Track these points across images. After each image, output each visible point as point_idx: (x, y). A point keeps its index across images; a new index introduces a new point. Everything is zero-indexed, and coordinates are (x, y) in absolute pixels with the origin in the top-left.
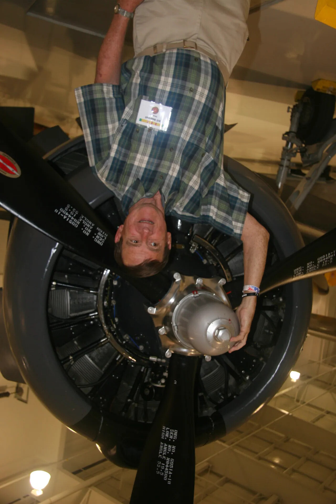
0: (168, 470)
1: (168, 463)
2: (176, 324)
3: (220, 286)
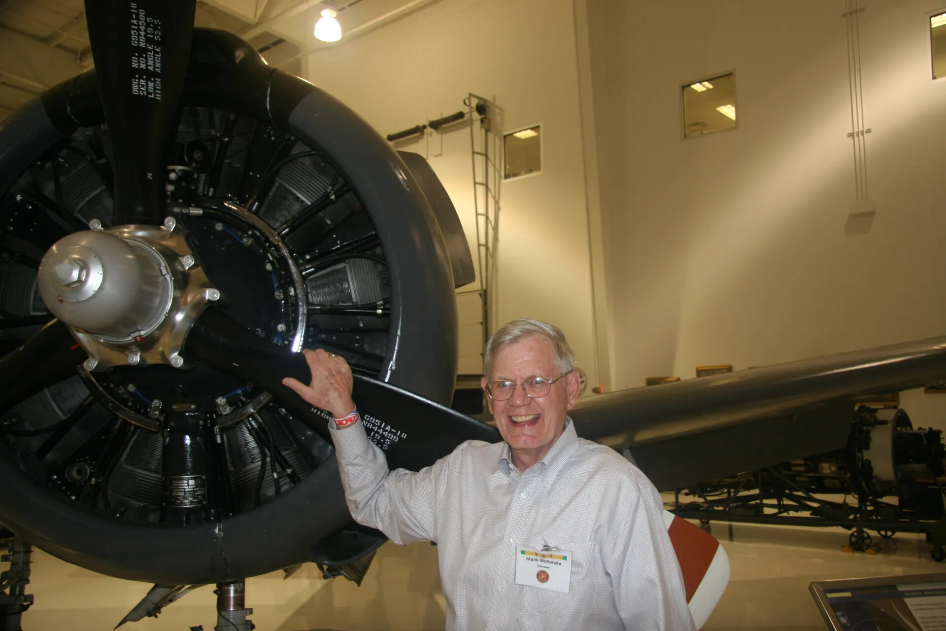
0: (140, 27)
1: (141, 39)
2: (165, 278)
3: (93, 357)
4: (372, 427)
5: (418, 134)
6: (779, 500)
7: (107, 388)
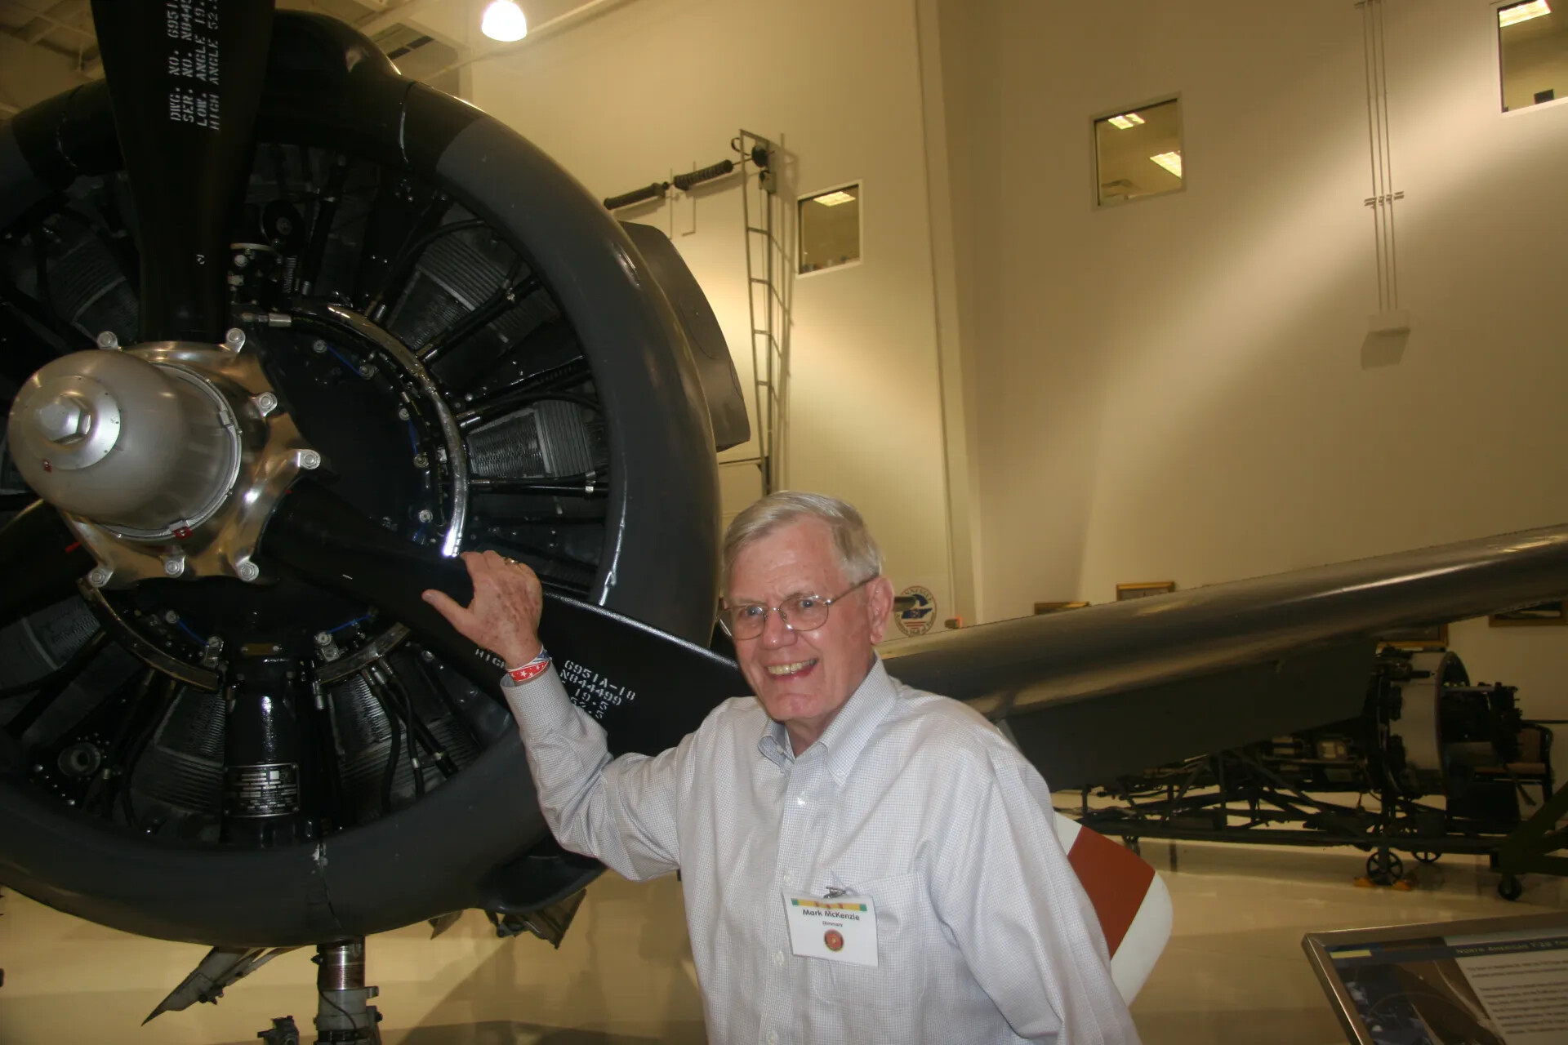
0: (183, 6)
1: (185, 26)
2: (228, 432)
3: (105, 564)
4: (578, 681)
5: (655, 198)
6: (1253, 803)
7: (129, 618)
